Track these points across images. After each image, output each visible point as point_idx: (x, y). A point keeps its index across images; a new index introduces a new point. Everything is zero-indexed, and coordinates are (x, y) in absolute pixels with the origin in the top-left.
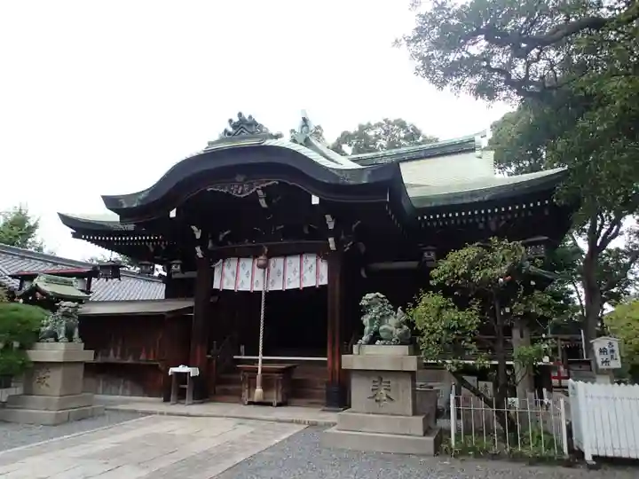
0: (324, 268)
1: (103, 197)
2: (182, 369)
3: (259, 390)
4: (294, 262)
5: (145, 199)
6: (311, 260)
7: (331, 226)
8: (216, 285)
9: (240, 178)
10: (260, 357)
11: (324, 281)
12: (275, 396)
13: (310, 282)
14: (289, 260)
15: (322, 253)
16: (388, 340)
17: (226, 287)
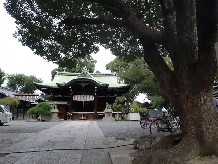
0: (93, 97)
1: (57, 84)
2: (69, 114)
3: (83, 117)
4: (88, 96)
5: (66, 85)
6: (91, 96)
7: (96, 91)
8: (73, 100)
9: (83, 83)
10: (83, 112)
11: (94, 100)
12: (85, 118)
13: (91, 100)
14: (87, 96)
15: (93, 95)
16: (110, 108)
17: (75, 100)
